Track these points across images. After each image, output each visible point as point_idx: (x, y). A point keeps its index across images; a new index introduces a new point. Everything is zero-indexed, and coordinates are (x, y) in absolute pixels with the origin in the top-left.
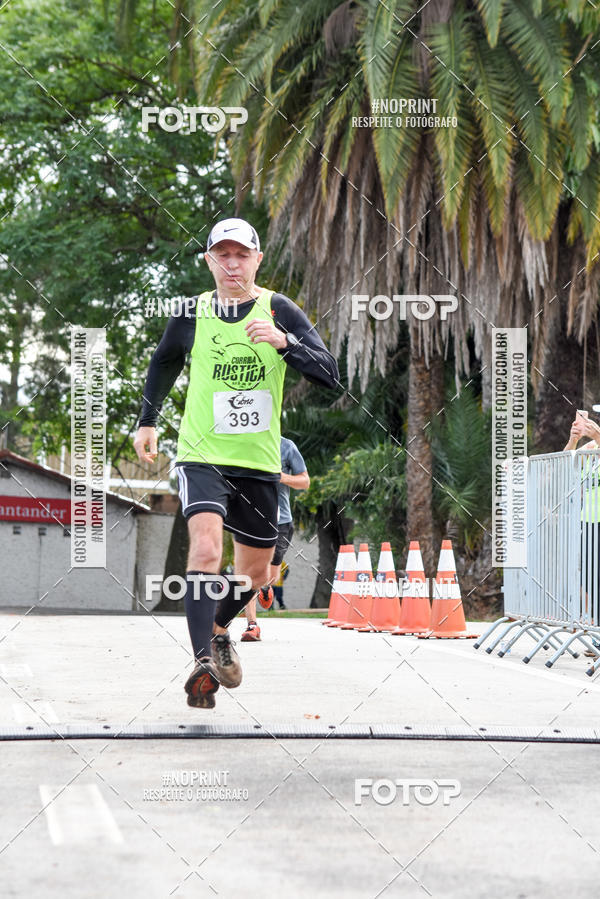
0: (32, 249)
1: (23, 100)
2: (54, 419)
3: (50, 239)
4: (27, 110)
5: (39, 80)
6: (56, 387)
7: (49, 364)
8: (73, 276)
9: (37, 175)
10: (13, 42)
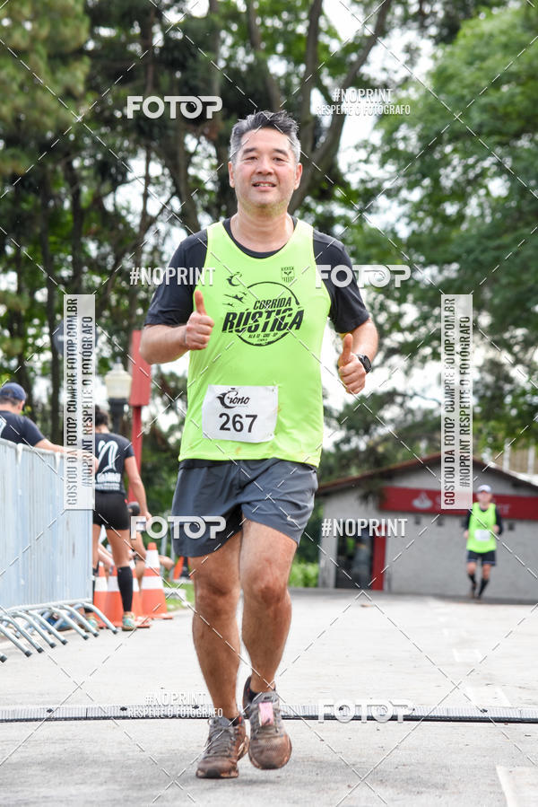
0: (482, 257)
1: (477, 117)
2: (498, 418)
3: (498, 248)
4: (481, 126)
5: (493, 98)
6: (501, 389)
7: (494, 367)
8: (519, 283)
9: (486, 187)
10: (470, 64)
